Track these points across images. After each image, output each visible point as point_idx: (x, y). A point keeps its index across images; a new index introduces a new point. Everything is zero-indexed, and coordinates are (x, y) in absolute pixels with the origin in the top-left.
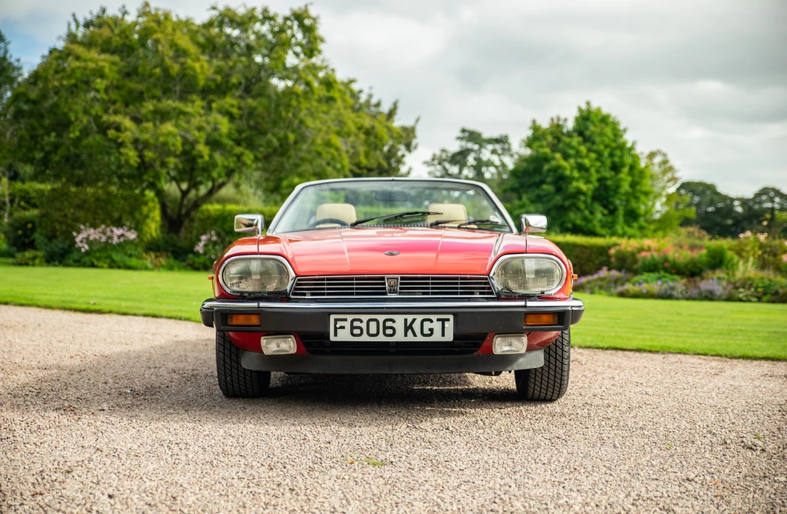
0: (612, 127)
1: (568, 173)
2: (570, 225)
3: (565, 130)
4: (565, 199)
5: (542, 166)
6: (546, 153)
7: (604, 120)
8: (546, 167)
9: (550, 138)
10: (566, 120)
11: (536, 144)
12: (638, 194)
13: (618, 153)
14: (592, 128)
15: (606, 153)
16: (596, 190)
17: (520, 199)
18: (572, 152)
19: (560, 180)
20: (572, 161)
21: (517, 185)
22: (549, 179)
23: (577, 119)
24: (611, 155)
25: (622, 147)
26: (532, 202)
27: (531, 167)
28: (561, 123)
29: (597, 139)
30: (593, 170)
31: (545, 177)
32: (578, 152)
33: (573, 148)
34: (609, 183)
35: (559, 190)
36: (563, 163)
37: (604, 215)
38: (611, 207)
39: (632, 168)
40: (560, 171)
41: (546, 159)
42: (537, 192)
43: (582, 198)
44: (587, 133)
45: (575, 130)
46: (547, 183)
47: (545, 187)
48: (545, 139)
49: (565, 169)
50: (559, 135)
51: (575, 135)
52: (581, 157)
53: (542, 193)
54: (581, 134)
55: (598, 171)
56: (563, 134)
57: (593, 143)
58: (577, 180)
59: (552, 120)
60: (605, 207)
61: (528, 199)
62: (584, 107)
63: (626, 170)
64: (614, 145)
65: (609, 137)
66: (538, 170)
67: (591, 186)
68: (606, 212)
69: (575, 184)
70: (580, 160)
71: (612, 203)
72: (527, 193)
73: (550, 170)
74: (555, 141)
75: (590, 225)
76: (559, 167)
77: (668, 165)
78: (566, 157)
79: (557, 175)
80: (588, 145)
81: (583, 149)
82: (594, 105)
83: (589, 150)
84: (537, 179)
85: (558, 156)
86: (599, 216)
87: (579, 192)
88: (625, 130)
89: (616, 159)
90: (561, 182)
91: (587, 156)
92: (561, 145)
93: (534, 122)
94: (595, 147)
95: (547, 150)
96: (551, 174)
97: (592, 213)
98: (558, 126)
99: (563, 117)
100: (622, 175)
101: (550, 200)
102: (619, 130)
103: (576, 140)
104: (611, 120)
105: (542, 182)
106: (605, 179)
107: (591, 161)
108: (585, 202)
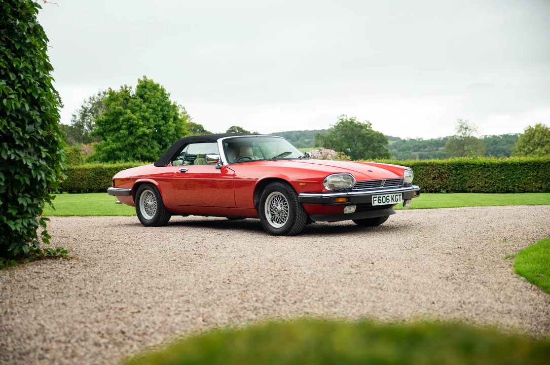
0: (161, 91)
1: (136, 122)
2: (139, 156)
3: (131, 95)
4: (135, 139)
5: (119, 118)
6: (120, 109)
7: (155, 88)
8: (121, 119)
9: (122, 99)
10: (131, 88)
11: (113, 103)
12: (179, 135)
13: (166, 108)
14: (148, 93)
15: (159, 109)
16: (154, 132)
17: (106, 140)
18: (137, 108)
19: (132, 127)
20: (138, 114)
21: (101, 130)
22: (124, 127)
23: (138, 87)
24: (162, 110)
25: (168, 105)
26: (114, 141)
27: (111, 118)
28: (128, 89)
29: (153, 100)
30: (151, 120)
31: (121, 125)
32: (141, 109)
33: (138, 106)
34: (162, 128)
35: (131, 133)
36: (132, 115)
37: (160, 149)
38: (164, 143)
39: (175, 118)
40: (130, 121)
41: (121, 114)
42: (116, 135)
43: (147, 138)
44: (146, 96)
45: (137, 94)
46: (123, 129)
47: (121, 131)
48: (119, 100)
49: (134, 120)
50: (128, 97)
51: (138, 97)
52: (143, 112)
53: (120, 136)
54: (142, 96)
55: (154, 121)
56: (130, 97)
57: (150, 103)
58: (142, 126)
59: (122, 87)
60: (160, 143)
61: (111, 139)
62: (142, 79)
63: (172, 120)
64: (163, 104)
65: (160, 99)
66: (115, 121)
67: (152, 130)
68: (161, 147)
69: (141, 129)
70: (143, 114)
71: (164, 141)
72: (109, 136)
73: (124, 121)
74: (125, 101)
75: (152, 155)
76: (130, 119)
77: (186, 115)
78: (133, 112)
79: (129, 123)
80: (147, 104)
81: (144, 106)
82: (149, 78)
83: (148, 107)
84: (115, 126)
85: (129, 111)
86: (157, 149)
87: (145, 134)
88: (169, 95)
89: (165, 113)
90: (131, 128)
91: (147, 112)
92: (129, 104)
93: (110, 88)
94: (152, 105)
95: (121, 107)
96: (125, 123)
97: (153, 148)
98: (126, 92)
99: (128, 86)
100: (170, 123)
101: (125, 141)
102: (166, 94)
103: (139, 100)
104: (160, 88)
105: (119, 129)
106: (160, 126)
107: (150, 114)
108: (147, 141)
